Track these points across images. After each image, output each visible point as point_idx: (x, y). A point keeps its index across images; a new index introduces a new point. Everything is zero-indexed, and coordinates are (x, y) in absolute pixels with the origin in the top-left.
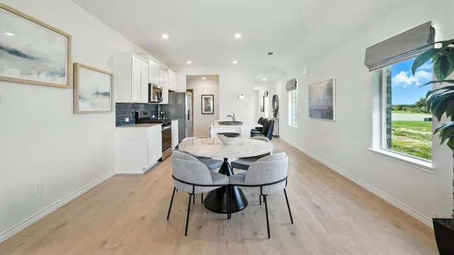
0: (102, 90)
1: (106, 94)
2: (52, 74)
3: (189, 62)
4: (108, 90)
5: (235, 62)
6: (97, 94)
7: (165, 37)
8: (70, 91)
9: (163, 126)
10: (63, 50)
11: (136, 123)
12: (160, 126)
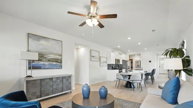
0: (105, 61)
1: (105, 62)
2: (97, 59)
3: (129, 51)
4: (106, 61)
5: (146, 49)
6: (104, 62)
7: (119, 47)
8: (99, 62)
9: (119, 70)
10: (98, 55)
11: (113, 69)
12: (118, 70)
